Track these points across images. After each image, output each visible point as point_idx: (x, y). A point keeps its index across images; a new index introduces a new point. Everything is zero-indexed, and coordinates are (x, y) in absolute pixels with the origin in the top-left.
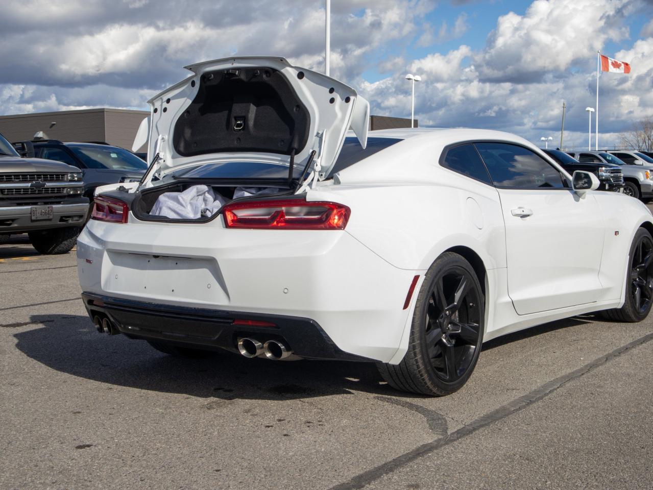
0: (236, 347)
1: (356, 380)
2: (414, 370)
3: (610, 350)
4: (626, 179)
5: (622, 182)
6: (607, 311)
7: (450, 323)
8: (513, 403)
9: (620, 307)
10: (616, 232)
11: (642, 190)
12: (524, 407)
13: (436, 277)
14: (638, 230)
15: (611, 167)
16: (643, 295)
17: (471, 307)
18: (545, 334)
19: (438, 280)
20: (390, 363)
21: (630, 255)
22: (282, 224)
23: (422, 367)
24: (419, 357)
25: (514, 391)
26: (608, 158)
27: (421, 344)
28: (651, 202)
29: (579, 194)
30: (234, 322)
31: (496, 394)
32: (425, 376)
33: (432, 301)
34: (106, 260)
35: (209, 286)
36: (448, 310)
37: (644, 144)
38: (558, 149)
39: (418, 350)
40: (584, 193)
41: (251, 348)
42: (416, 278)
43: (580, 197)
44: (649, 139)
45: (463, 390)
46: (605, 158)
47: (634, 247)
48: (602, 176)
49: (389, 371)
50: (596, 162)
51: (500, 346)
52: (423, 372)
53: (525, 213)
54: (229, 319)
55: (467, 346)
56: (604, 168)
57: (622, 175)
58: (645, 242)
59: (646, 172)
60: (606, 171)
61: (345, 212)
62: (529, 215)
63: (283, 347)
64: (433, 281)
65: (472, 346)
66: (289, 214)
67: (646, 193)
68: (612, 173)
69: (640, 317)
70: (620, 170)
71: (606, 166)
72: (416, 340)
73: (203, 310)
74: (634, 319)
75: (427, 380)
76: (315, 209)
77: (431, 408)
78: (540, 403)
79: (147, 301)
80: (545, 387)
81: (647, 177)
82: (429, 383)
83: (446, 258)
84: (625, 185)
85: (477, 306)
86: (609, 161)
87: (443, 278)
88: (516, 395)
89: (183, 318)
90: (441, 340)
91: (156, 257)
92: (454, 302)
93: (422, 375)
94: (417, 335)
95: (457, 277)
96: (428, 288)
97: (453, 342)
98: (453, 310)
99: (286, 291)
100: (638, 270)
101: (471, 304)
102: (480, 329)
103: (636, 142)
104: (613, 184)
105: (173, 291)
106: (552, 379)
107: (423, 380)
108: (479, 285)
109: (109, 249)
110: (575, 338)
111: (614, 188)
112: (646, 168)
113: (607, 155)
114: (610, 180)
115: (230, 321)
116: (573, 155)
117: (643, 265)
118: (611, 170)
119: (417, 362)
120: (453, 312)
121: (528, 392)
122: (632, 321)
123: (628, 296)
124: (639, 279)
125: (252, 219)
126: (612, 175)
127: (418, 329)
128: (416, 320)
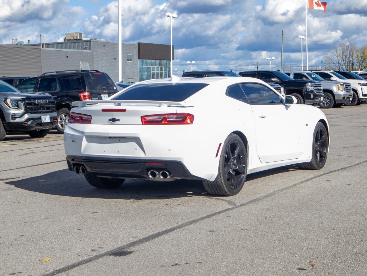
0: (148, 175)
1: (191, 193)
2: (220, 183)
3: (303, 180)
4: (325, 91)
5: (322, 93)
6: (303, 163)
7: (233, 165)
8: (262, 197)
9: (309, 161)
10: (306, 124)
11: (336, 99)
12: (266, 198)
13: (228, 144)
14: (317, 123)
15: (314, 82)
16: (321, 156)
17: (242, 158)
18: (274, 175)
19: (229, 145)
20: (210, 180)
21: (313, 135)
22: (166, 122)
23: (223, 182)
24: (222, 178)
25: (261, 194)
26: (312, 76)
27: (223, 172)
28: (342, 107)
29: (288, 106)
30: (147, 163)
31: (254, 195)
32: (225, 186)
33: (226, 156)
34: (84, 140)
35: (136, 149)
36: (232, 159)
37: (343, 62)
38: (279, 70)
39: (221, 175)
40: (290, 106)
41: (154, 175)
42: (220, 144)
43: (288, 108)
44: (346, 58)
45: (239, 194)
46: (311, 76)
47: (316, 132)
48: (309, 89)
49: (208, 185)
50: (304, 79)
51: (253, 180)
52: (224, 184)
53: (263, 116)
54: (145, 162)
55: (240, 175)
56: (310, 84)
57: (322, 88)
58: (321, 129)
59: (338, 86)
60: (312, 86)
61: (192, 117)
62: (265, 117)
63: (168, 174)
64: (227, 146)
65: (242, 175)
66: (169, 118)
67: (338, 100)
68: (315, 87)
69: (320, 167)
70: (321, 85)
71: (311, 82)
72: (221, 170)
73: (134, 160)
74: (317, 168)
75: (225, 188)
76: (179, 116)
77: (227, 199)
78: (272, 196)
79: (106, 157)
80: (274, 192)
81: (339, 89)
82: (226, 189)
83: (231, 136)
84: (324, 95)
85: (244, 157)
86: (313, 79)
87: (231, 144)
88: (262, 195)
89: (123, 163)
90: (230, 172)
91: (110, 138)
92: (234, 155)
93: (223, 186)
94: (221, 168)
95: (236, 144)
96: (225, 148)
97: (235, 173)
98: (234, 159)
99: (170, 150)
100: (318, 143)
101: (242, 157)
102: (245, 168)
103: (337, 60)
104: (316, 95)
105: (119, 152)
106: (277, 190)
107: (224, 188)
108: (245, 148)
109: (86, 135)
110: (288, 176)
111: (317, 97)
112: (338, 83)
113: (312, 74)
114: (314, 92)
115: (145, 163)
116: (289, 74)
117: (321, 141)
118: (315, 85)
119: (221, 180)
120: (234, 160)
121: (267, 194)
122: (316, 169)
123: (313, 156)
124: (319, 148)
125: (153, 121)
126: (315, 88)
127: (221, 166)
128: (220, 162)
